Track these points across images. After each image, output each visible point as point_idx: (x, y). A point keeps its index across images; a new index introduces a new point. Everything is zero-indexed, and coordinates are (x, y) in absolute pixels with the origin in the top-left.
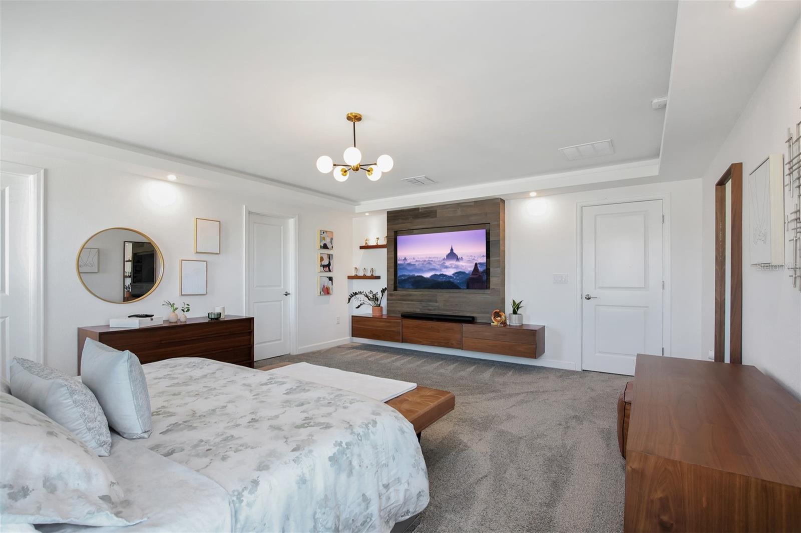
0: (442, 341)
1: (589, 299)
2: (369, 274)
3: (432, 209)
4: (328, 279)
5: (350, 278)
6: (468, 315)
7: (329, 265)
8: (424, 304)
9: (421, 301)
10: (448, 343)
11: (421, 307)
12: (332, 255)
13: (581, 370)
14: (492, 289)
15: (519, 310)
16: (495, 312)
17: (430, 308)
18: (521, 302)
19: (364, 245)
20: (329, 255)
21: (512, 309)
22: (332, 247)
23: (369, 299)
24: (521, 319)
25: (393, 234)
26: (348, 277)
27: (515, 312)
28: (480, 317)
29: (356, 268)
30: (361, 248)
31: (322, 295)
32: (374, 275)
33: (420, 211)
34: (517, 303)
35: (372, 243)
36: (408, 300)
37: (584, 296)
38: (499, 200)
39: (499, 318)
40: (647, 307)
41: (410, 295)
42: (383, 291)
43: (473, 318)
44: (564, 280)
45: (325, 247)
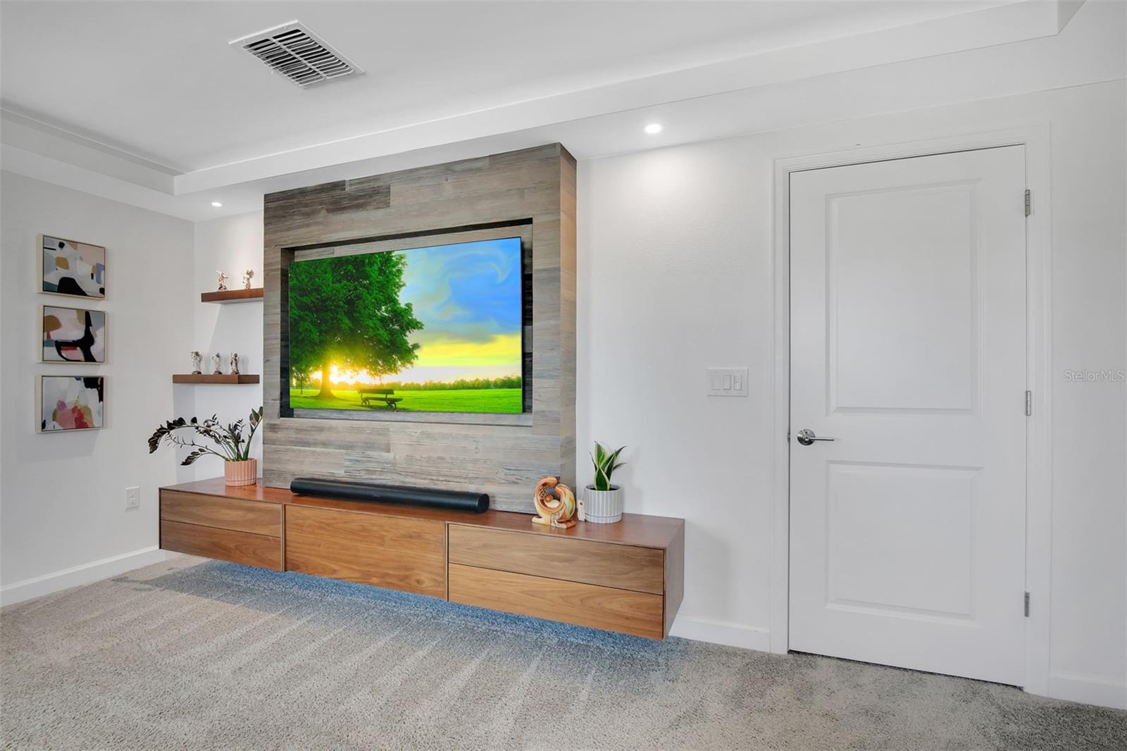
0: (391, 572)
1: (810, 442)
2: (228, 370)
3: (377, 184)
4: (81, 383)
5: (178, 379)
6: (472, 488)
7: (86, 343)
8: (355, 455)
9: (349, 447)
10: (407, 577)
11: (347, 463)
12: (102, 315)
13: (785, 652)
14: (537, 412)
15: (613, 474)
16: (544, 485)
17: (370, 466)
18: (617, 453)
19: (215, 289)
20: (87, 314)
21: (594, 474)
22: (102, 291)
23: (218, 441)
24: (620, 502)
25: (278, 257)
26: (175, 377)
27: (601, 484)
28: (504, 498)
29: (197, 354)
30: (207, 298)
31: (54, 431)
32: (241, 373)
33: (348, 189)
34: (608, 455)
35: (238, 285)
36: (315, 444)
37: (795, 435)
38: (559, 149)
39: (554, 504)
40: (977, 469)
41: (321, 429)
42: (256, 417)
43: (484, 499)
44: (738, 386)
45: (69, 287)
